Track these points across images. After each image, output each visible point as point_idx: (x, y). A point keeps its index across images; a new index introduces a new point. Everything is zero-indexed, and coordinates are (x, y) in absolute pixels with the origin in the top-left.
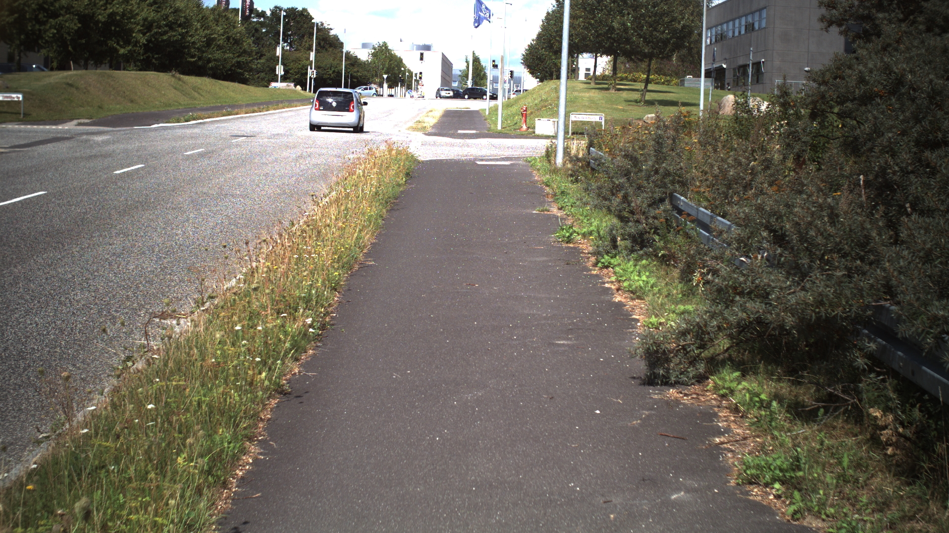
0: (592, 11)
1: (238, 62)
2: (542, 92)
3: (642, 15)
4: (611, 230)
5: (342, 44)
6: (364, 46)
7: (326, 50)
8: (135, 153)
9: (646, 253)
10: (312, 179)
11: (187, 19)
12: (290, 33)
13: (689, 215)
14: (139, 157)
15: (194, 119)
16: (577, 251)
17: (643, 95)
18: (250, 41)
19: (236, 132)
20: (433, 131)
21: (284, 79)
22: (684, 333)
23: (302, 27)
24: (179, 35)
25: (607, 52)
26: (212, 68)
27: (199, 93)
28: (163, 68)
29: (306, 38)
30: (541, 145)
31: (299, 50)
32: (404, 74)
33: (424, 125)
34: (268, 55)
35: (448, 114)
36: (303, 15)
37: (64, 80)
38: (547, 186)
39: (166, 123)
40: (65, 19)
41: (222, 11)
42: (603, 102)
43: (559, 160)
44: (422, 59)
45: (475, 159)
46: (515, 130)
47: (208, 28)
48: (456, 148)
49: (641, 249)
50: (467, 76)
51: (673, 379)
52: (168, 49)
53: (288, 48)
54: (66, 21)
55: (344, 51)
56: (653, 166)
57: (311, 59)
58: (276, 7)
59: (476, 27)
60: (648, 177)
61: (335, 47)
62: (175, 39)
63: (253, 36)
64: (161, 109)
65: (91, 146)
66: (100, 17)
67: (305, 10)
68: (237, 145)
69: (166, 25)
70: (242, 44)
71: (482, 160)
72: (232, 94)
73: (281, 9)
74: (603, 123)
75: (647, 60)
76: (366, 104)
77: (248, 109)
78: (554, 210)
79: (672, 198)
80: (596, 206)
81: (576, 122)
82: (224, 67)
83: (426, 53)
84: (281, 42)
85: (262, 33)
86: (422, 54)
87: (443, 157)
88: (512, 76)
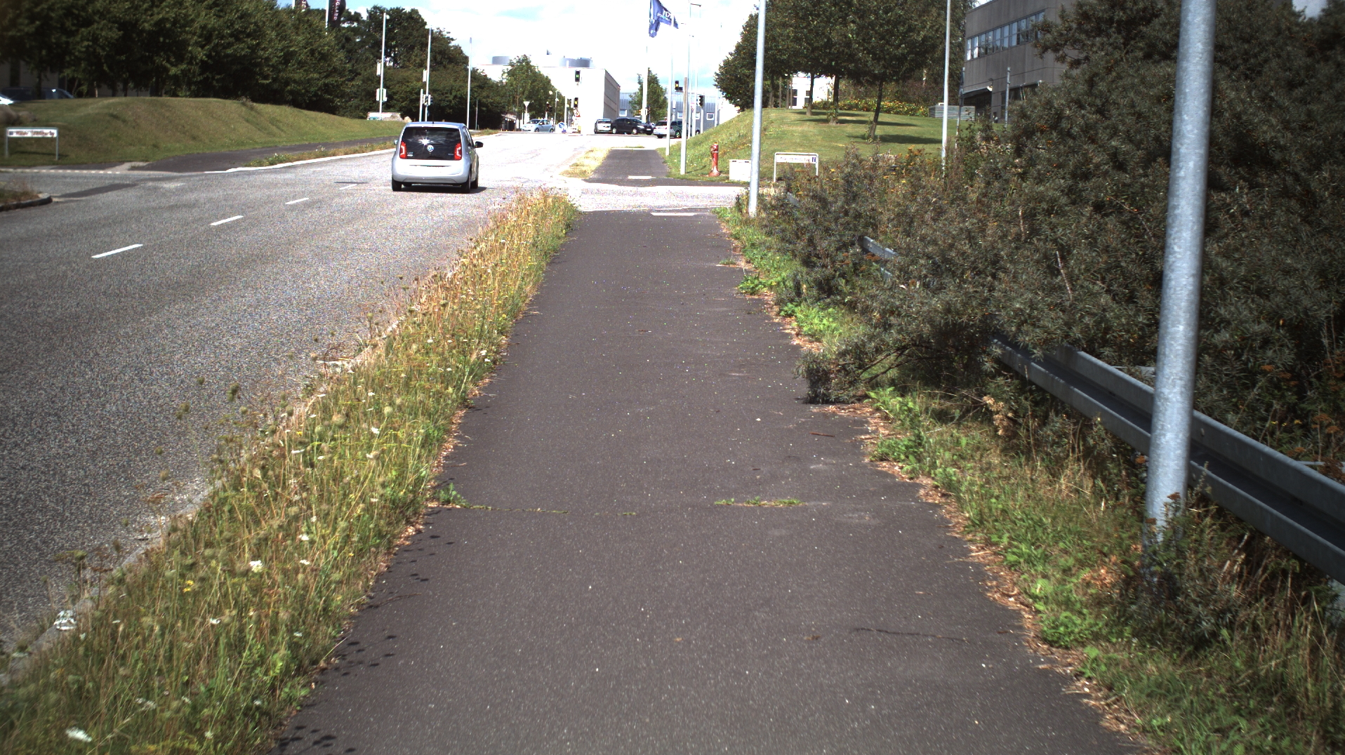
0: (804, 18)
1: (326, 85)
2: (741, 125)
3: (872, 24)
4: (796, 276)
5: (467, 58)
6: (496, 60)
7: (445, 67)
8: (223, 203)
9: (833, 301)
10: (449, 233)
11: (258, 26)
12: (393, 43)
13: (873, 255)
14: (232, 207)
15: (281, 162)
16: (761, 302)
17: (873, 129)
18: (341, 55)
19: (341, 178)
20: (596, 176)
21: (387, 107)
22: (843, 354)
23: (410, 34)
24: (248, 48)
25: (827, 72)
26: (291, 92)
27: (278, 128)
28: (226, 93)
29: (416, 51)
30: (732, 192)
31: (407, 67)
32: (553, 98)
33: (584, 169)
34: (365, 74)
35: (615, 155)
36: (412, 18)
37: (106, 111)
38: (736, 238)
39: (246, 166)
40: (100, 26)
41: (304, 17)
42: (820, 138)
43: (753, 208)
44: (577, 80)
45: (651, 211)
46: (703, 174)
47: (284, 38)
48: (628, 198)
49: (828, 297)
50: (640, 103)
51: (833, 398)
52: (234, 67)
53: (392, 64)
54: (102, 30)
55: (470, 68)
56: (843, 207)
57: (424, 80)
58: (375, 8)
59: (652, 36)
60: (836, 219)
61: (457, 63)
62: (243, 53)
63: (343, 47)
64: (234, 148)
65: (164, 195)
66: (146, 25)
67: (414, 12)
68: (349, 194)
69: (231, 35)
70: (331, 60)
71: (659, 211)
72: (321, 128)
73: (382, 12)
74: (817, 166)
75: (877, 83)
76: (480, 145)
77: (347, 149)
78: (742, 264)
79: (862, 240)
80: (779, 250)
81: (782, 164)
82: (307, 91)
83: (583, 70)
84: (383, 56)
85: (356, 43)
86: (578, 73)
87: (609, 208)
88: (701, 104)
